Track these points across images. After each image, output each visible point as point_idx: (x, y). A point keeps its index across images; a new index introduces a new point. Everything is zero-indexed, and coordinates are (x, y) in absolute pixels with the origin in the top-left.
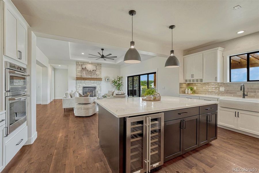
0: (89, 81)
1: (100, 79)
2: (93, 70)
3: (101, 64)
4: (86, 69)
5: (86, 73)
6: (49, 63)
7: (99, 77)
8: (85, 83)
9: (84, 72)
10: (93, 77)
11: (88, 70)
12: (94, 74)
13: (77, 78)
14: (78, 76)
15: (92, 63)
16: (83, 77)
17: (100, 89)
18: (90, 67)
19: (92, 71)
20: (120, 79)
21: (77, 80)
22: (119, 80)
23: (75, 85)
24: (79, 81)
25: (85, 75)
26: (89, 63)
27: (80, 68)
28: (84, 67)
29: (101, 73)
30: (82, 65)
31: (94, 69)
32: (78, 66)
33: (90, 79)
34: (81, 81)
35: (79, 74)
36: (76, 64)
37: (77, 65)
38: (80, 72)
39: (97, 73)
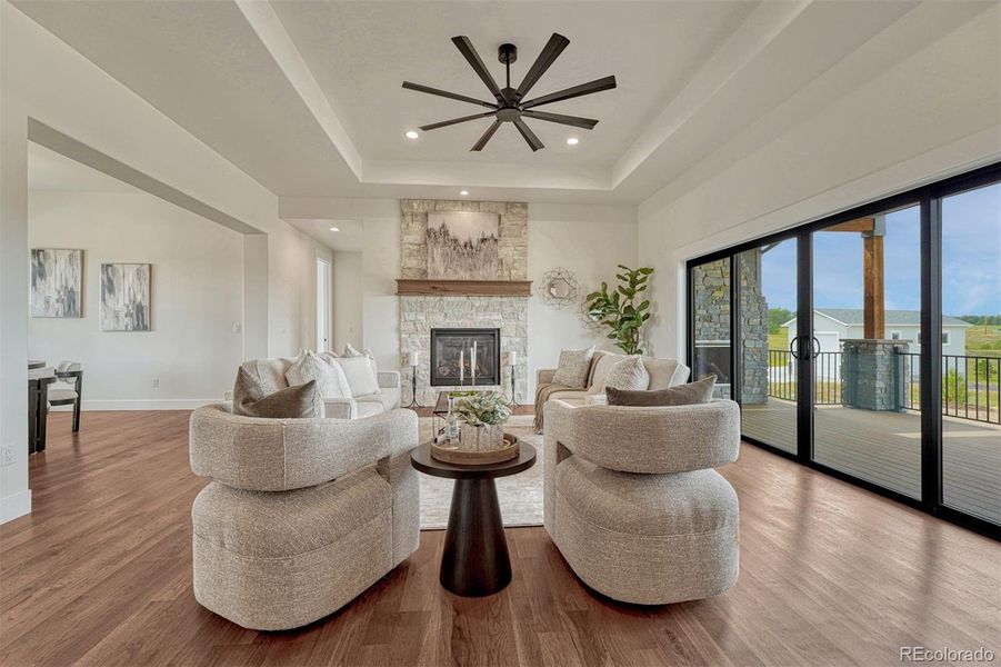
0: (463, 298)
1: (520, 288)
2: (484, 240)
3: (524, 205)
4: (446, 233)
5: (444, 255)
6: (280, 217)
7: (516, 275)
8: (442, 310)
9: (437, 252)
10: (480, 275)
11: (456, 240)
12: (488, 261)
13: (398, 281)
14: (410, 276)
15: (475, 203)
16: (429, 278)
17: (518, 340)
18: (466, 224)
19: (475, 243)
20: (634, 283)
21: (400, 292)
22: (626, 285)
23: (394, 321)
24: (414, 299)
25: (439, 269)
26: (464, 203)
27: (416, 234)
28: (435, 223)
29: (525, 254)
30: (426, 215)
31: (488, 235)
32: (409, 218)
33: (465, 287)
34: (421, 298)
35: (413, 263)
36: (398, 213)
37: (403, 215)
38: (418, 251)
39: (507, 251)
